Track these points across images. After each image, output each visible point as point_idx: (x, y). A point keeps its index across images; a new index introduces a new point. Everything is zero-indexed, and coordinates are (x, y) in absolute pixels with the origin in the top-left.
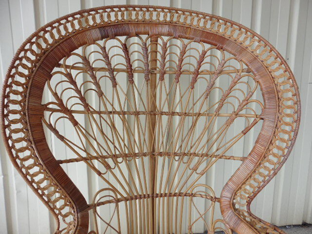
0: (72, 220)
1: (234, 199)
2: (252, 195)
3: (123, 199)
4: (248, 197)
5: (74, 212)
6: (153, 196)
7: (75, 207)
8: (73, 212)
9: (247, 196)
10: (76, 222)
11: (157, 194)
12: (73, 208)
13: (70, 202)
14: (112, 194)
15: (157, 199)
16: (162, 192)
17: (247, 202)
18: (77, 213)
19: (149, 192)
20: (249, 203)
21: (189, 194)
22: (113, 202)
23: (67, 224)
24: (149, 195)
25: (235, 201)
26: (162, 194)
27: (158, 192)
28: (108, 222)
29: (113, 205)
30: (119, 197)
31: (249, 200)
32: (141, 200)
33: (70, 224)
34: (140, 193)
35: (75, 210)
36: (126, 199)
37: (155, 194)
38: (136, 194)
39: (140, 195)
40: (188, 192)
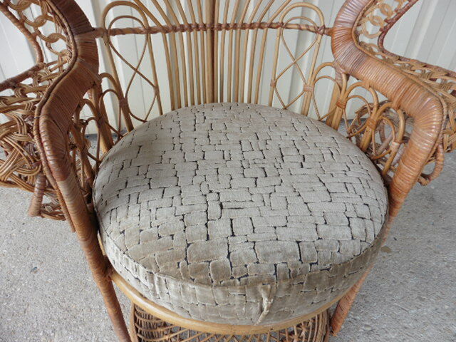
0: (65, 48)
1: (358, 25)
2: (392, 17)
3: (159, 28)
4: (386, 21)
5: (67, 34)
6: (213, 28)
7: (66, 24)
8: (63, 34)
9: (384, 17)
10: (73, 51)
11: (220, 25)
12: (63, 26)
13: (54, 13)
14: (136, 14)
15: (220, 33)
16: (228, 22)
17: (381, 30)
18: (73, 37)
19: (206, 20)
20: (384, 31)
21: (277, 23)
22: (140, 32)
23: (56, 53)
24: (205, 25)
25: (359, 29)
26: (228, 25)
27: (221, 21)
28: (135, 67)
29: (142, 38)
30: (151, 24)
31: (385, 27)
32: (192, 33)
33: (62, 54)
34: (190, 22)
35: (68, 30)
36: (165, 30)
37: (216, 23)
38: (182, 22)
39: (190, 25)
40: (274, 21)
